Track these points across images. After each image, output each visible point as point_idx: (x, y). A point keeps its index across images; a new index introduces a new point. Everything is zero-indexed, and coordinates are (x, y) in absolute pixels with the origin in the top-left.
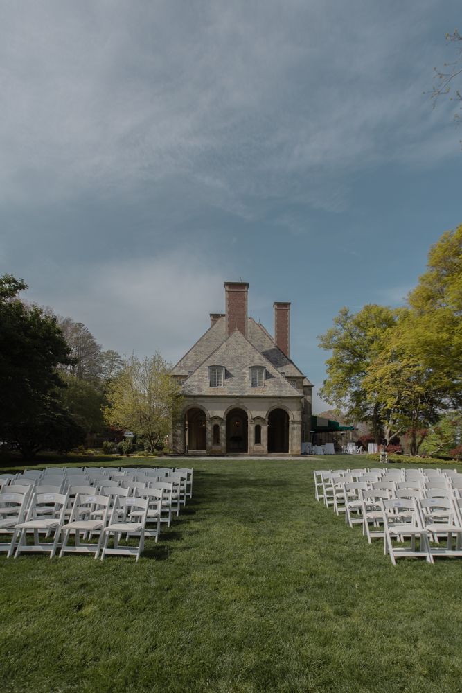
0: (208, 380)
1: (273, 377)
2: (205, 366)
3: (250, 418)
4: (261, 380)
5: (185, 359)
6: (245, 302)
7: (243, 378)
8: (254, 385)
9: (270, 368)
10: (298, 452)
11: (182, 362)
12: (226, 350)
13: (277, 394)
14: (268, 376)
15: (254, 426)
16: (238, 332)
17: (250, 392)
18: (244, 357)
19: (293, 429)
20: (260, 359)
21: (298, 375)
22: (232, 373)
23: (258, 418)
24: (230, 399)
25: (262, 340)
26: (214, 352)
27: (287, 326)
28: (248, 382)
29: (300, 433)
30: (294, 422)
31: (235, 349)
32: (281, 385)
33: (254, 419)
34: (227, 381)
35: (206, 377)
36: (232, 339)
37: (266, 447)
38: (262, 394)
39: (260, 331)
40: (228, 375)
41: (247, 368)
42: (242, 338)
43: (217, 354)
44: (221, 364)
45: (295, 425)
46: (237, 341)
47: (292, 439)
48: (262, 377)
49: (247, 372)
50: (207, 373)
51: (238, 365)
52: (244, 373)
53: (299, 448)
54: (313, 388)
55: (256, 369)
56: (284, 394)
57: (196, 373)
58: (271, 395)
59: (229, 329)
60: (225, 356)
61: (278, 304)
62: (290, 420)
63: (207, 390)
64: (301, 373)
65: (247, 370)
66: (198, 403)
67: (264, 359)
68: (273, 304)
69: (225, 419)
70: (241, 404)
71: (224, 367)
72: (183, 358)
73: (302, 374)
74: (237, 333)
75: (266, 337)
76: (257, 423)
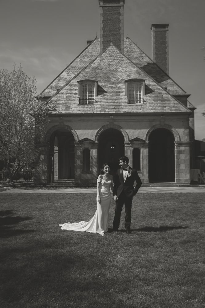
0: (77, 97)
1: (153, 91)
2: (75, 83)
3: (126, 140)
4: (140, 95)
5: (57, 80)
6: (121, 18)
7: (118, 93)
8: (131, 101)
9: (150, 82)
10: (186, 180)
11: (54, 84)
12: (100, 65)
13: (159, 110)
14: (148, 91)
15: (132, 149)
16: (114, 47)
17: (126, 109)
18: (120, 72)
19: (180, 152)
20: (138, 73)
21: (181, 93)
22: (105, 88)
23: (137, 139)
24: (102, 118)
25: (141, 58)
26: (86, 68)
27: (166, 48)
28: (123, 97)
29: (188, 157)
30: (180, 144)
31: (109, 64)
32: (163, 100)
33: (132, 141)
34: (99, 97)
35: (75, 94)
36: (106, 54)
37: (147, 175)
38: (140, 111)
39: (138, 50)
40: (100, 91)
41: (123, 83)
42: (117, 53)
43: (89, 70)
44: (94, 79)
45: (183, 148)
46: (111, 56)
47: (179, 165)
48: (140, 92)
49: (123, 87)
50: (76, 90)
51: (112, 80)
52: (119, 88)
53: (188, 176)
54: (195, 111)
55: (132, 83)
56: (167, 110)
57: (64, 90)
58: (152, 111)
59: (104, 46)
60: (97, 71)
61: (156, 26)
62: (176, 141)
63: (76, 108)
64: (183, 91)
65: (122, 86)
66: (65, 123)
67: (143, 73)
68: (151, 26)
69: (96, 142)
70: (116, 123)
71: (97, 82)
72: (55, 79)
73: (185, 92)
74: (112, 48)
75: (144, 55)
76: (136, 147)
